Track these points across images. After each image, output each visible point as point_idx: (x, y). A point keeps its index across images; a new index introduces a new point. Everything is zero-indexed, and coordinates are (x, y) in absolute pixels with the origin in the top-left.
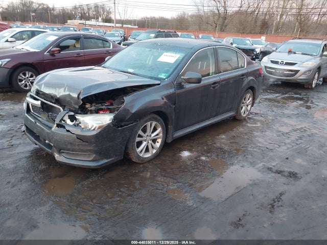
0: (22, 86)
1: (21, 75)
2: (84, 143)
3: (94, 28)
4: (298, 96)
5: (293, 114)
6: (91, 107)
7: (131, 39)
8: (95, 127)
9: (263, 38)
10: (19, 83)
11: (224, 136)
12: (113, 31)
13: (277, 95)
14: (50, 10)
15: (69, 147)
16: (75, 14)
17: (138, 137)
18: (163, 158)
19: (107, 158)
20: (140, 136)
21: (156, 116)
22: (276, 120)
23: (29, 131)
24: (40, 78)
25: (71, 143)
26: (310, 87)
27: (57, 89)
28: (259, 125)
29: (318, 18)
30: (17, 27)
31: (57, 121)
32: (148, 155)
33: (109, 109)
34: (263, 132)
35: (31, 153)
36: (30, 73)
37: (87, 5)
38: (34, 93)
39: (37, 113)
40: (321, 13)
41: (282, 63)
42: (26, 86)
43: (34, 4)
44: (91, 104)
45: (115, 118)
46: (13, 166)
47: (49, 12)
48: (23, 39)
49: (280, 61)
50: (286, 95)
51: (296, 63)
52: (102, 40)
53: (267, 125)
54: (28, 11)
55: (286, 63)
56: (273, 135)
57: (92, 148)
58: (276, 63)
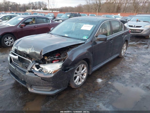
0: (7, 44)
1: (6, 38)
2: (46, 82)
3: (39, 13)
4: (144, 42)
5: (146, 52)
6: (48, 59)
7: (58, 18)
8: (52, 72)
9: (119, 14)
10: (5, 43)
11: (116, 68)
12: (49, 14)
13: (134, 42)
14: (18, 5)
15: (37, 84)
16: (30, 7)
17: (75, 74)
18: (88, 84)
19: (59, 89)
20: (76, 73)
21: (84, 61)
22: (139, 57)
23: (12, 73)
24: (16, 42)
25: (38, 82)
26: (148, 38)
27: (27, 49)
28: (131, 60)
29: (143, 4)
30: (3, 14)
31: (29, 69)
32: (80, 83)
33: (58, 59)
34: (135, 64)
35: (14, 85)
36: (10, 37)
37: (35, 2)
38: (14, 51)
39: (16, 62)
40: (144, 2)
41: (134, 27)
42: (9, 44)
43: (10, 3)
44: (48, 57)
45: (63, 65)
46: (3, 95)
47: (17, 6)
48: (6, 20)
49: (133, 25)
50: (138, 42)
51: (142, 26)
52: (46, 19)
53: (136, 60)
54: (8, 6)
55: (136, 26)
56: (141, 66)
57: (50, 84)
58: (132, 26)
